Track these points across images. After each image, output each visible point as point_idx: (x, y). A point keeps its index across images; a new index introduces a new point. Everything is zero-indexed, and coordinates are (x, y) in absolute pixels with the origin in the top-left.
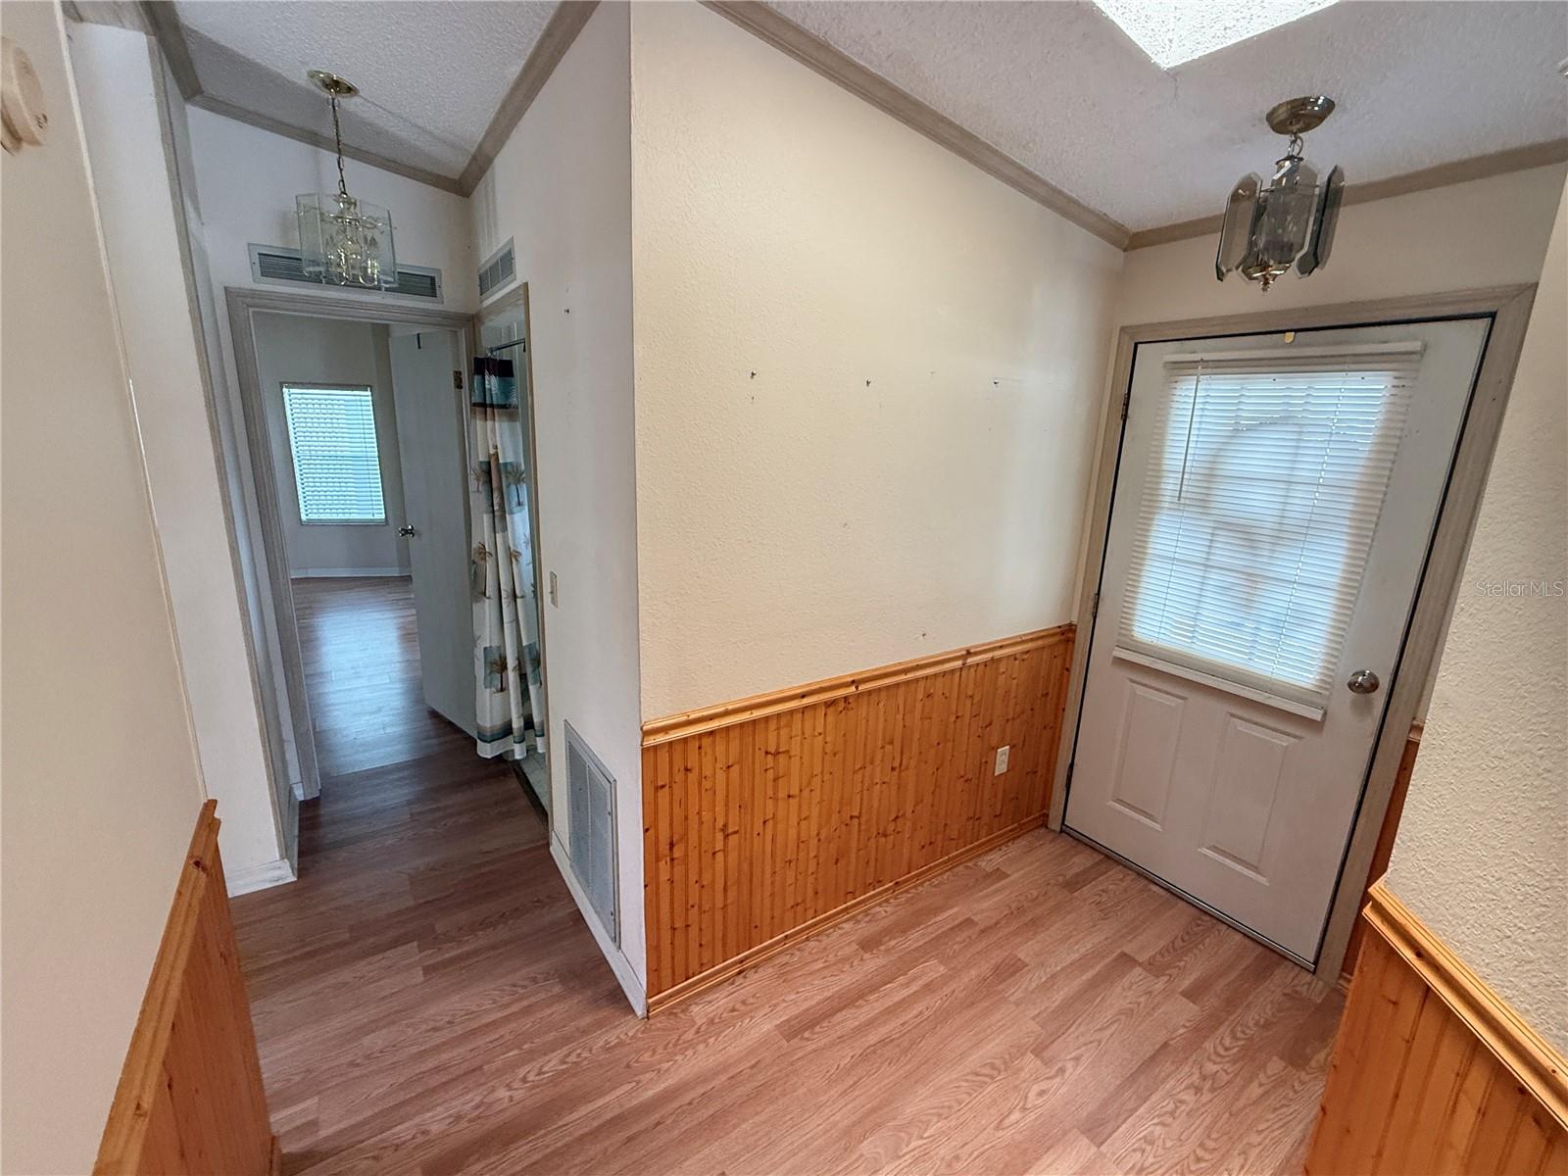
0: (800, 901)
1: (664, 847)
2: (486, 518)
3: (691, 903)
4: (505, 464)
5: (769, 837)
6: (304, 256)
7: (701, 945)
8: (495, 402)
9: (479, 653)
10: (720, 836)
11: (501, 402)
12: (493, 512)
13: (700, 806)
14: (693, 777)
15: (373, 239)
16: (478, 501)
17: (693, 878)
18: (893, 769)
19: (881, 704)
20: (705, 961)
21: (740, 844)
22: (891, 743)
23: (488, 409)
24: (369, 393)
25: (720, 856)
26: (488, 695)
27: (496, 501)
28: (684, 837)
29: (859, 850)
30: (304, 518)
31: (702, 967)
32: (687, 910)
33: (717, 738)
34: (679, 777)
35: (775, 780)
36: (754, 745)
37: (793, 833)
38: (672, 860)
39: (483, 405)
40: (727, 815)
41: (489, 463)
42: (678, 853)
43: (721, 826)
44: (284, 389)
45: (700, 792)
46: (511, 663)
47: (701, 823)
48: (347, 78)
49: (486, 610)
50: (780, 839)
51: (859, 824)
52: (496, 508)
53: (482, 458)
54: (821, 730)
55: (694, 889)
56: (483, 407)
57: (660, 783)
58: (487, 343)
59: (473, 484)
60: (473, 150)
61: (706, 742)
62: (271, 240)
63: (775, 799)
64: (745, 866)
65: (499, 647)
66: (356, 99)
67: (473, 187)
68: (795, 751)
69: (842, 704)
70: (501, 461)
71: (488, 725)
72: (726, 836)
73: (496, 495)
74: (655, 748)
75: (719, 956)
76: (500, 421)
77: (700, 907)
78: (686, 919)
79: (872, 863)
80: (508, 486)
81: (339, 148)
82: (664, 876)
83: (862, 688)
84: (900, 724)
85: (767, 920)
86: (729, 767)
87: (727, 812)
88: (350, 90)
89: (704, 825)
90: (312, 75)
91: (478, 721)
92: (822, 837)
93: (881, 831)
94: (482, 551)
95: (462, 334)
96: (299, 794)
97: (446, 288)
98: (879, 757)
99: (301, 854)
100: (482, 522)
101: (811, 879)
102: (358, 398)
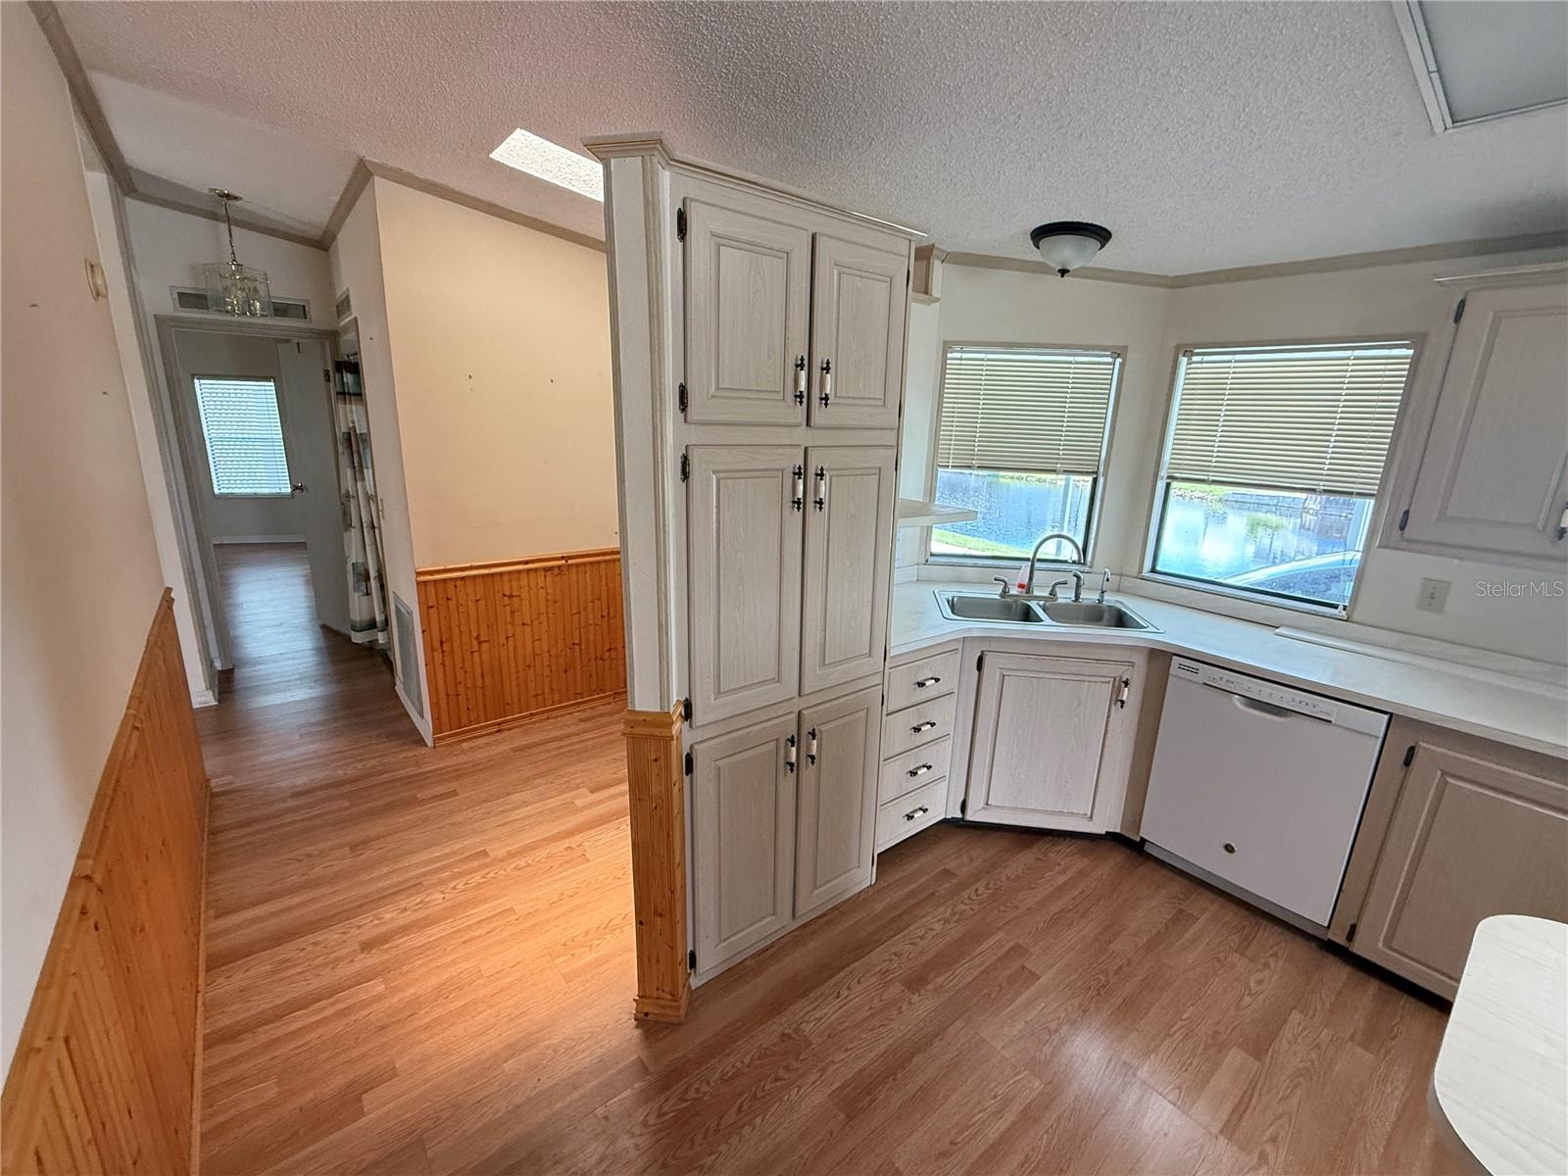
0: (540, 693)
1: (437, 644)
2: (349, 472)
3: (459, 680)
4: (361, 434)
5: (511, 649)
6: (209, 294)
7: (468, 709)
8: (351, 391)
9: (350, 568)
10: (475, 642)
11: (355, 392)
12: (354, 468)
13: (460, 622)
14: (453, 603)
15: (255, 288)
16: (344, 460)
17: (458, 664)
18: (602, 617)
19: (588, 574)
20: (472, 719)
21: (490, 649)
22: (599, 599)
23: (347, 397)
24: (272, 384)
25: (476, 655)
26: (356, 598)
27: (356, 460)
28: (450, 639)
29: (582, 667)
30: (216, 491)
31: (470, 723)
32: (456, 685)
33: (468, 583)
34: (443, 602)
35: (512, 612)
36: (494, 590)
37: (529, 649)
38: (443, 652)
39: (343, 393)
40: (479, 630)
41: (349, 433)
42: (446, 647)
43: (475, 635)
44: (196, 381)
45: (458, 614)
46: (373, 574)
47: (461, 632)
48: (234, 193)
49: (353, 536)
50: (520, 652)
51: (580, 650)
52: (356, 464)
53: (344, 430)
54: (543, 585)
55: (460, 673)
56: (343, 394)
57: (430, 605)
58: (345, 350)
59: (340, 449)
60: (323, 228)
61: (458, 583)
62: (187, 284)
63: (513, 623)
64: (496, 665)
65: (363, 564)
66: (241, 202)
67: (329, 247)
68: (525, 595)
69: (557, 571)
70: (358, 432)
71: (358, 619)
72: (480, 643)
73: (355, 455)
74: (424, 582)
75: (482, 718)
76: (356, 405)
77: (465, 685)
78: (457, 691)
79: (594, 676)
80: (364, 450)
81: (228, 220)
82: (438, 662)
83: (569, 562)
84: (604, 589)
85: (516, 700)
86: (477, 601)
87: (479, 626)
88: (236, 198)
89: (463, 634)
90: (211, 190)
91: (351, 617)
92: (552, 653)
93: (599, 655)
94: (348, 495)
95: (327, 343)
96: (218, 665)
97: (314, 312)
98: (590, 609)
99: (219, 694)
100: (348, 474)
101: (547, 680)
102: (263, 388)
